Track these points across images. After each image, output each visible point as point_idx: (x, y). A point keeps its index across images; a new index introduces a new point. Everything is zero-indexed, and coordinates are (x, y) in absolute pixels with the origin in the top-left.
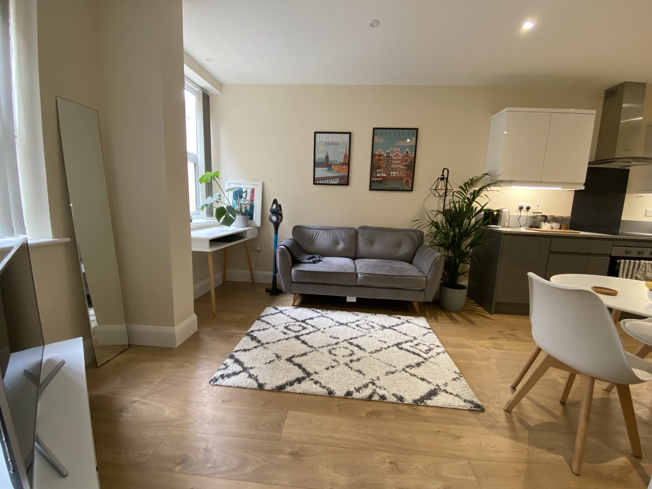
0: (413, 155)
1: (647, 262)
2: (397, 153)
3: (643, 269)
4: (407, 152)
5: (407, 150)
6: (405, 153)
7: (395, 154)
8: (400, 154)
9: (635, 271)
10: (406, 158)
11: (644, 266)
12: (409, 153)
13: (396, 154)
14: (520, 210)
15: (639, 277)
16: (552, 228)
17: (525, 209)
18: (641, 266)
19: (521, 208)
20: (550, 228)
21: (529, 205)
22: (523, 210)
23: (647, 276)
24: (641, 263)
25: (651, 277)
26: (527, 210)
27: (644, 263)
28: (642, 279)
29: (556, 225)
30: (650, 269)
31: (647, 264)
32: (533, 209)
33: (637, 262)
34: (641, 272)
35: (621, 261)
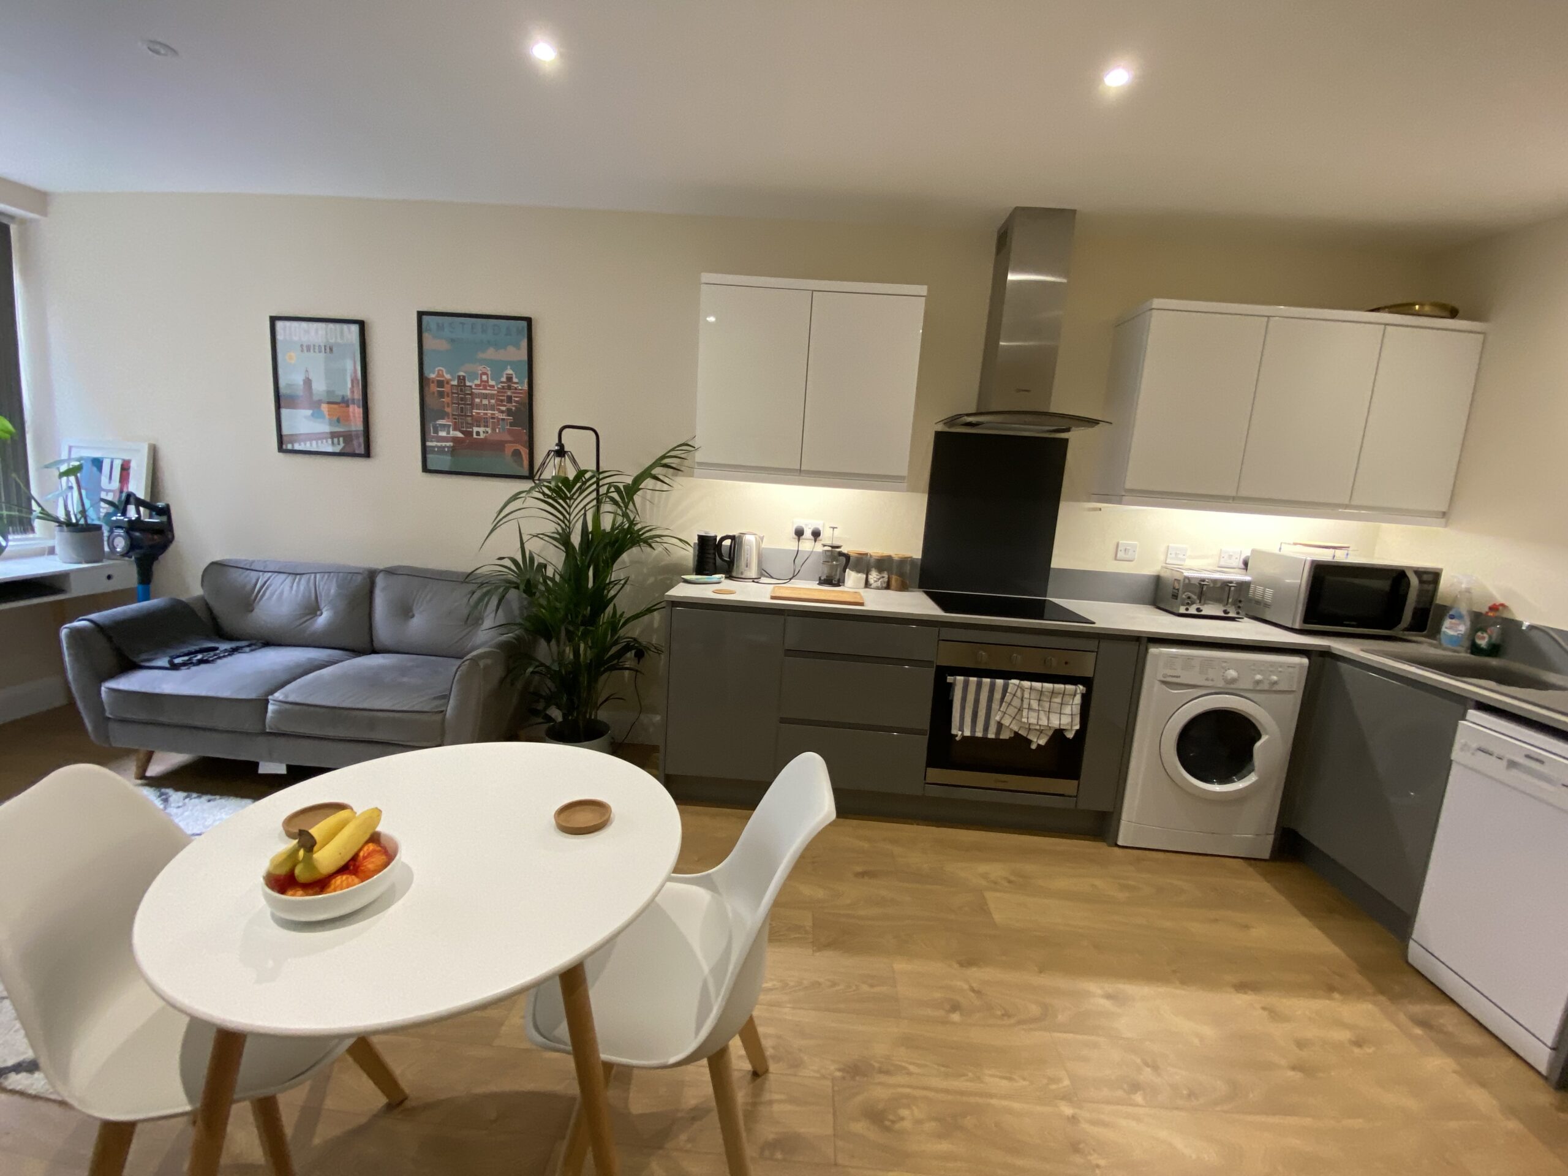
0: (526, 387)
1: (1026, 684)
2: (484, 378)
4: (509, 379)
5: (510, 371)
6: (504, 379)
7: (478, 382)
8: (492, 383)
10: (509, 393)
11: (1019, 694)
12: (515, 380)
13: (482, 381)
14: (797, 537)
15: (1006, 722)
16: (867, 584)
17: (808, 533)
18: (1010, 693)
19: (799, 533)
20: (863, 582)
21: (817, 524)
22: (804, 537)
23: (1026, 721)
24: (1011, 685)
25: (1040, 725)
26: (812, 537)
27: (1018, 686)
28: (1016, 729)
29: (878, 577)
30: (1035, 704)
31: (1026, 690)
32: (826, 536)
33: (1000, 682)
34: (1012, 711)
35: (955, 680)
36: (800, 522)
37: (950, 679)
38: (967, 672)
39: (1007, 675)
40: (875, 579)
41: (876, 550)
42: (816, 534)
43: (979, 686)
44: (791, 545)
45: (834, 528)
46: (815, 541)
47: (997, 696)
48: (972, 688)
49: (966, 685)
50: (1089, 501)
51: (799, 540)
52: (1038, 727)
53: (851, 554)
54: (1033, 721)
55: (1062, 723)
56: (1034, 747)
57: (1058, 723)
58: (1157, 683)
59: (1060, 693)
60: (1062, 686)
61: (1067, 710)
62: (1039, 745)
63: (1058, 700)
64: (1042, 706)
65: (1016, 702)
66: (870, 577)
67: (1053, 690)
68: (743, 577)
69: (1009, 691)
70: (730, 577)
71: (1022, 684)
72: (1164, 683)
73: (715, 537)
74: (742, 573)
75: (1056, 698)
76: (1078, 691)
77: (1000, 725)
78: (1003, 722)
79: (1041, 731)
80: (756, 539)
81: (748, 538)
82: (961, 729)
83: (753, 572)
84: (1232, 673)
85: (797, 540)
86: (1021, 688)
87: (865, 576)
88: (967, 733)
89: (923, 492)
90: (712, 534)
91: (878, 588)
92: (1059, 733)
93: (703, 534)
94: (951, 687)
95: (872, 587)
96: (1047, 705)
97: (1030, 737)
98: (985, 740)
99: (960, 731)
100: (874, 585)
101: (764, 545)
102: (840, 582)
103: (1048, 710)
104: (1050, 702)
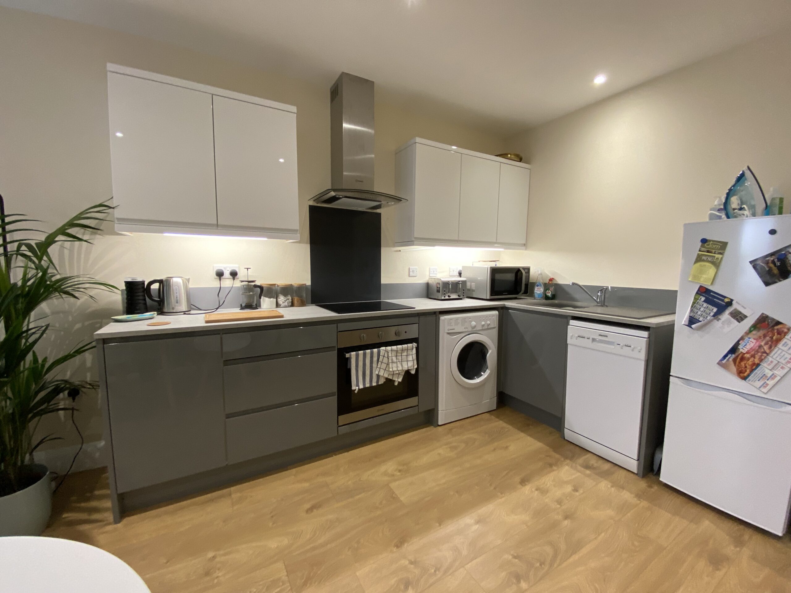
1: (389, 348)
3: (385, 360)
9: (374, 365)
11: (386, 355)
14: (218, 278)
15: (381, 374)
16: (278, 305)
17: (227, 274)
18: (382, 356)
19: (220, 274)
20: (275, 305)
21: (234, 267)
22: (224, 277)
23: (392, 370)
24: (381, 351)
25: (398, 371)
26: (231, 277)
27: (385, 351)
28: (386, 376)
29: (285, 299)
30: (394, 358)
31: (389, 352)
32: (242, 275)
33: (375, 350)
34: (384, 366)
36: (219, 267)
37: (347, 355)
38: (356, 349)
39: (379, 346)
40: (283, 301)
41: (281, 282)
42: (234, 274)
43: (365, 355)
44: (215, 283)
45: (248, 269)
46: (234, 279)
47: (375, 359)
48: (361, 358)
49: (357, 356)
50: (394, 246)
51: (220, 280)
52: (397, 372)
53: (264, 286)
54: (395, 369)
55: (408, 366)
56: (396, 384)
57: (407, 366)
58: (446, 334)
59: (405, 350)
60: (406, 345)
61: (410, 358)
62: (399, 382)
63: (405, 354)
64: (398, 359)
66: (279, 300)
67: (402, 349)
68: (174, 311)
69: (381, 354)
70: (161, 312)
71: (387, 349)
72: (448, 333)
73: (143, 283)
74: (173, 309)
75: (404, 352)
76: (414, 346)
77: (378, 376)
79: (399, 374)
80: (183, 280)
81: (177, 281)
83: (184, 308)
84: (474, 323)
85: (219, 280)
86: (387, 351)
87: (275, 300)
88: (361, 387)
89: (307, 243)
90: (139, 279)
91: (286, 307)
92: (408, 372)
93: (130, 280)
95: (281, 306)
96: (400, 358)
97: (394, 379)
98: (371, 387)
99: (357, 386)
100: (283, 305)
101: (191, 286)
102: (257, 306)
103: (401, 361)
104: (401, 356)
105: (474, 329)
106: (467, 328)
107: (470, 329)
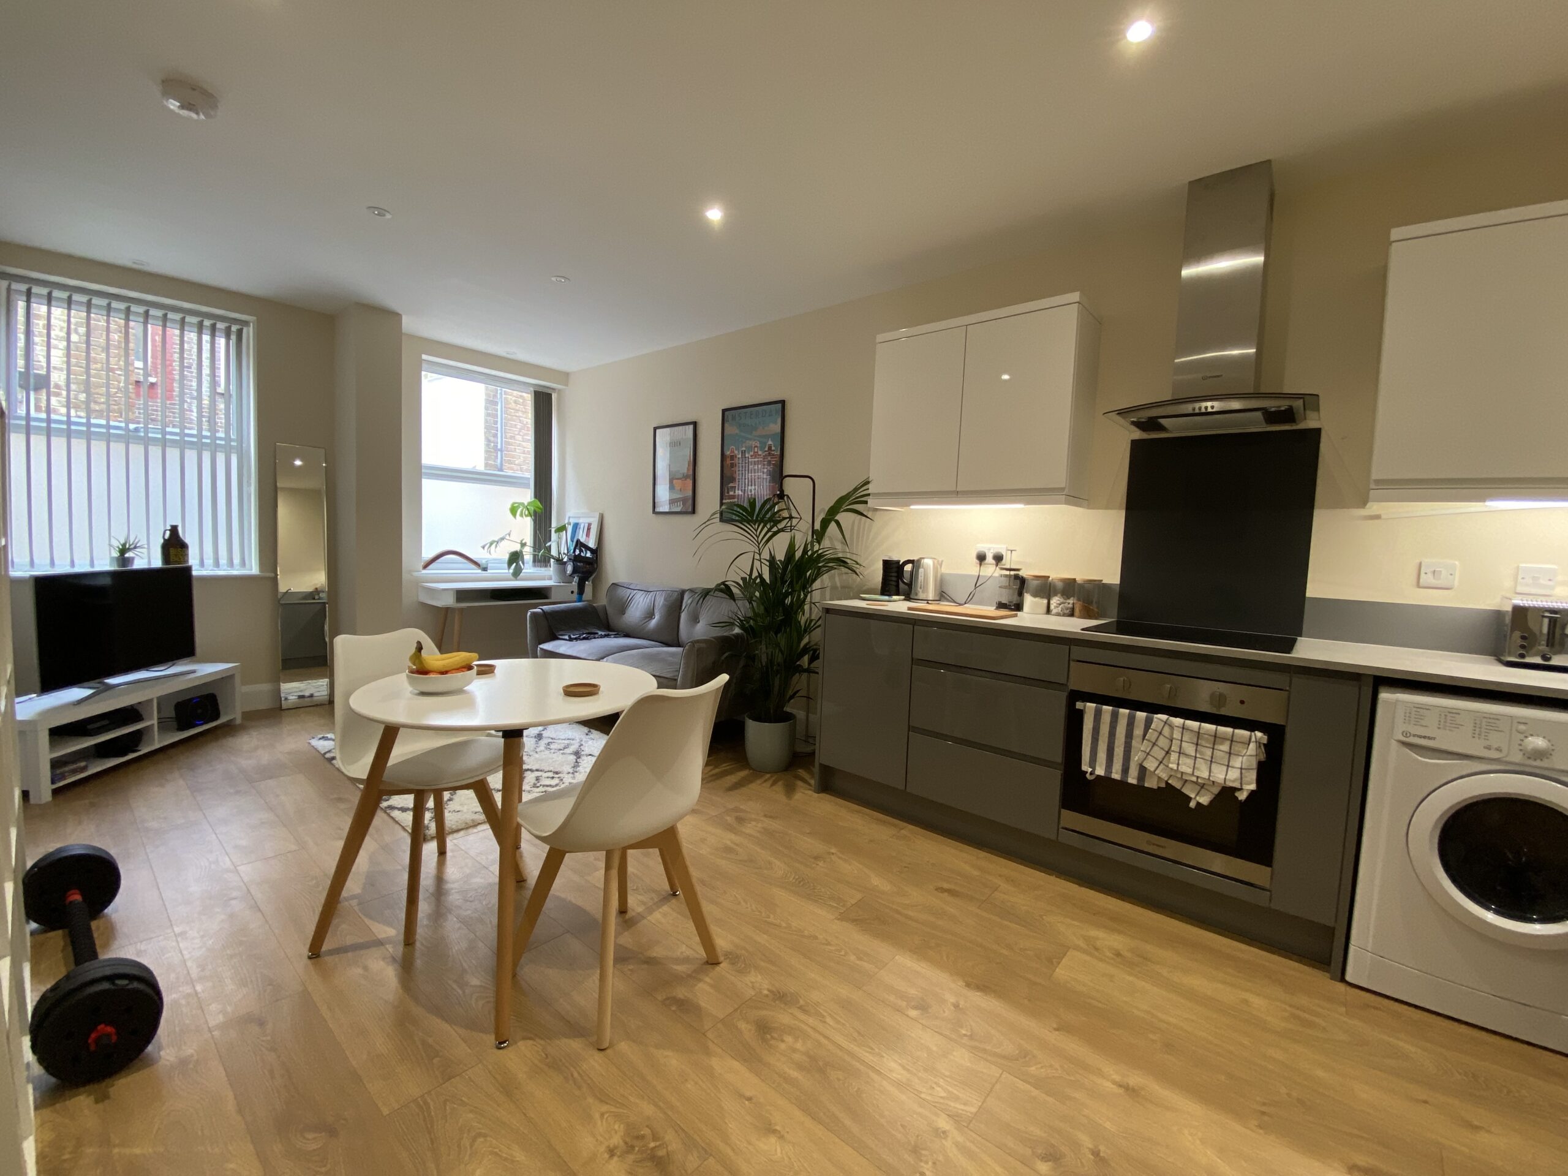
0: (779, 453)
1: (1178, 721)
2: (756, 449)
4: (770, 448)
5: (770, 442)
6: (767, 449)
7: (752, 453)
8: (760, 453)
9: (1135, 743)
10: (769, 459)
11: (1166, 733)
12: (773, 448)
13: (754, 452)
14: (978, 562)
15: (1150, 765)
16: (1048, 611)
17: (990, 559)
18: (1154, 730)
19: (981, 558)
20: (1045, 609)
21: (1001, 549)
22: (986, 561)
23: (1175, 768)
24: (1155, 720)
25: (1198, 777)
26: (994, 562)
27: (1165, 723)
28: (1164, 776)
29: (1058, 602)
30: (1190, 749)
31: (1175, 728)
32: (1007, 562)
33: (1141, 715)
34: (1158, 753)
35: (1085, 706)
36: (982, 547)
37: (1079, 705)
38: (1101, 699)
39: (1153, 709)
40: (1056, 605)
41: (1057, 574)
42: (998, 558)
43: (1115, 717)
44: (972, 568)
45: (1013, 551)
46: (997, 565)
47: (1138, 731)
48: (1106, 718)
49: (1098, 714)
51: (981, 565)
52: (1194, 779)
53: (1028, 577)
54: (1188, 770)
55: (1227, 778)
56: (1192, 804)
57: (1224, 777)
59: (1225, 739)
60: (1229, 730)
61: (1237, 762)
62: (1198, 804)
63: (1225, 747)
64: (1202, 753)
65: (1163, 742)
66: (1052, 602)
67: (1216, 733)
68: (916, 598)
69: (1153, 726)
70: (908, 598)
71: (1171, 722)
72: (1405, 744)
73: (898, 562)
74: (916, 594)
75: (1222, 744)
76: (1253, 739)
77: (1143, 770)
78: (1145, 764)
79: (1202, 786)
80: (934, 563)
81: (928, 562)
82: (1093, 762)
83: (931, 595)
84: (1539, 742)
85: (979, 566)
86: (1170, 725)
87: (1045, 601)
88: (1100, 771)
89: (1120, 508)
90: (895, 558)
91: (1058, 614)
92: (1227, 792)
93: (886, 558)
94: (1080, 714)
95: (1053, 613)
96: (1209, 752)
97: (1186, 791)
98: (1123, 784)
99: (1090, 767)
100: (1054, 611)
101: (945, 570)
102: (1019, 607)
103: (1210, 759)
104: (1213, 749)
105: (1538, 763)
106: (1499, 750)
107: (1517, 757)
